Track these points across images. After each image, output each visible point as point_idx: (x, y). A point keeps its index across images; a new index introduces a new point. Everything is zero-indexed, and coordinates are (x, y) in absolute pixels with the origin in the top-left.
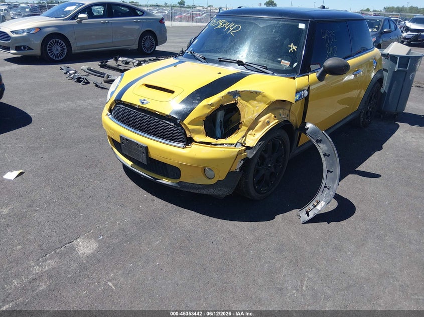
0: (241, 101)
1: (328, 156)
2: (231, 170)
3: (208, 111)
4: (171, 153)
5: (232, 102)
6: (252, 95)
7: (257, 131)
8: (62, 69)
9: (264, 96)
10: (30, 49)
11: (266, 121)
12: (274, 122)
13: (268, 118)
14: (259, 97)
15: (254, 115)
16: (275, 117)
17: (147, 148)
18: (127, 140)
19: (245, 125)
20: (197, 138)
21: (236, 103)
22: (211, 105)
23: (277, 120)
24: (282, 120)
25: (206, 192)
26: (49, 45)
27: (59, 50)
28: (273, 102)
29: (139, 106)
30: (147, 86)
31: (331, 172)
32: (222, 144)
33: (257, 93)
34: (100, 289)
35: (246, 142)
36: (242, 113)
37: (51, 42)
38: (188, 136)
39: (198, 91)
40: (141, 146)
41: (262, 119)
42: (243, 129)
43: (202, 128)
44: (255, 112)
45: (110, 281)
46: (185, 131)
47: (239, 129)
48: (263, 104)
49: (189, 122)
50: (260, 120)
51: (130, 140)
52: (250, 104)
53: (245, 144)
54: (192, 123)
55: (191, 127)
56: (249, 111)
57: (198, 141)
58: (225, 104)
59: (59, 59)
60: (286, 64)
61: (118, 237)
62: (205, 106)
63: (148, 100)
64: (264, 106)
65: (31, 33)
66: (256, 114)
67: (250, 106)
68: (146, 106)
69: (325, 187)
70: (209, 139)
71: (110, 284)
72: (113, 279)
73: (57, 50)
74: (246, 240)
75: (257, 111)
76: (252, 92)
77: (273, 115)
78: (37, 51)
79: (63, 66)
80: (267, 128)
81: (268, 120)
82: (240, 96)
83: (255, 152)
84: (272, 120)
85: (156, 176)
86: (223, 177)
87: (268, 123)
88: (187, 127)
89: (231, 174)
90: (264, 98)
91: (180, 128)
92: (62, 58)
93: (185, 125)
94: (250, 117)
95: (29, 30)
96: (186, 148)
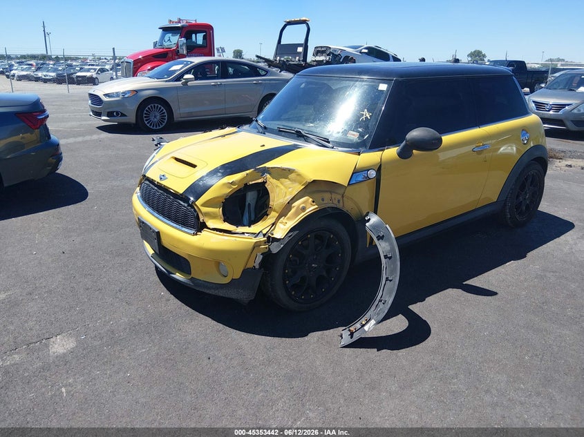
0: (272, 180)
1: (390, 258)
2: (248, 266)
3: (227, 191)
4: (179, 241)
5: (260, 181)
6: (285, 173)
7: (288, 219)
8: (154, 140)
9: (299, 175)
10: (123, 115)
11: (301, 206)
12: (311, 208)
13: (303, 203)
14: (292, 176)
15: (286, 198)
16: (313, 202)
17: (158, 234)
18: (143, 223)
19: (275, 211)
20: (211, 223)
21: (264, 183)
22: (232, 183)
23: (316, 206)
24: (324, 206)
25: (221, 293)
26: (147, 111)
27: (158, 117)
28: (310, 183)
29: (158, 183)
30: (177, 159)
31: (391, 281)
32: (243, 233)
33: (290, 171)
34: (50, 394)
35: (274, 232)
36: (271, 195)
37: (149, 108)
38: (201, 221)
39: (223, 166)
40: (154, 231)
41: (296, 204)
42: (273, 216)
43: (219, 211)
44: (288, 193)
45: (65, 386)
46: (198, 214)
47: (268, 215)
48: (297, 184)
49: (202, 203)
50: (293, 205)
51: (146, 224)
52: (282, 184)
53: (273, 234)
54: (207, 204)
55: (204, 209)
56: (280, 192)
57: (211, 227)
58: (251, 183)
59: (158, 128)
60: (354, 135)
61: (101, 339)
62: (224, 184)
63: (167, 176)
64: (299, 187)
65: (126, 96)
66: (289, 197)
67: (282, 187)
68: (164, 183)
69: (380, 301)
70: (227, 226)
71: (63, 390)
72: (70, 385)
73: (155, 117)
74: (254, 361)
75: (291, 193)
76: (284, 169)
77: (311, 199)
78: (131, 118)
79: (155, 136)
80: (302, 215)
81: (303, 205)
82: (269, 174)
83: (282, 246)
84: (308, 205)
85: (170, 269)
86: (237, 275)
87: (304, 209)
88: (199, 209)
89: (246, 272)
90: (298, 177)
91: (192, 210)
92: (161, 126)
93: (198, 207)
94: (281, 201)
95: (124, 93)
96: (196, 234)
